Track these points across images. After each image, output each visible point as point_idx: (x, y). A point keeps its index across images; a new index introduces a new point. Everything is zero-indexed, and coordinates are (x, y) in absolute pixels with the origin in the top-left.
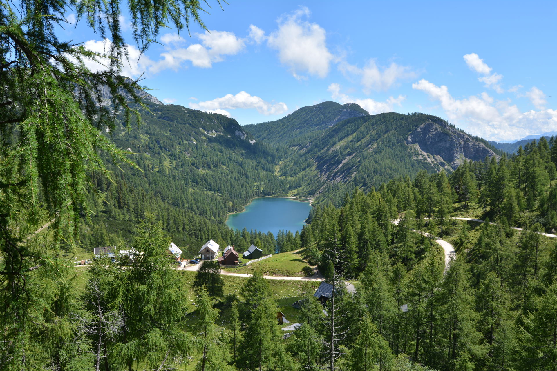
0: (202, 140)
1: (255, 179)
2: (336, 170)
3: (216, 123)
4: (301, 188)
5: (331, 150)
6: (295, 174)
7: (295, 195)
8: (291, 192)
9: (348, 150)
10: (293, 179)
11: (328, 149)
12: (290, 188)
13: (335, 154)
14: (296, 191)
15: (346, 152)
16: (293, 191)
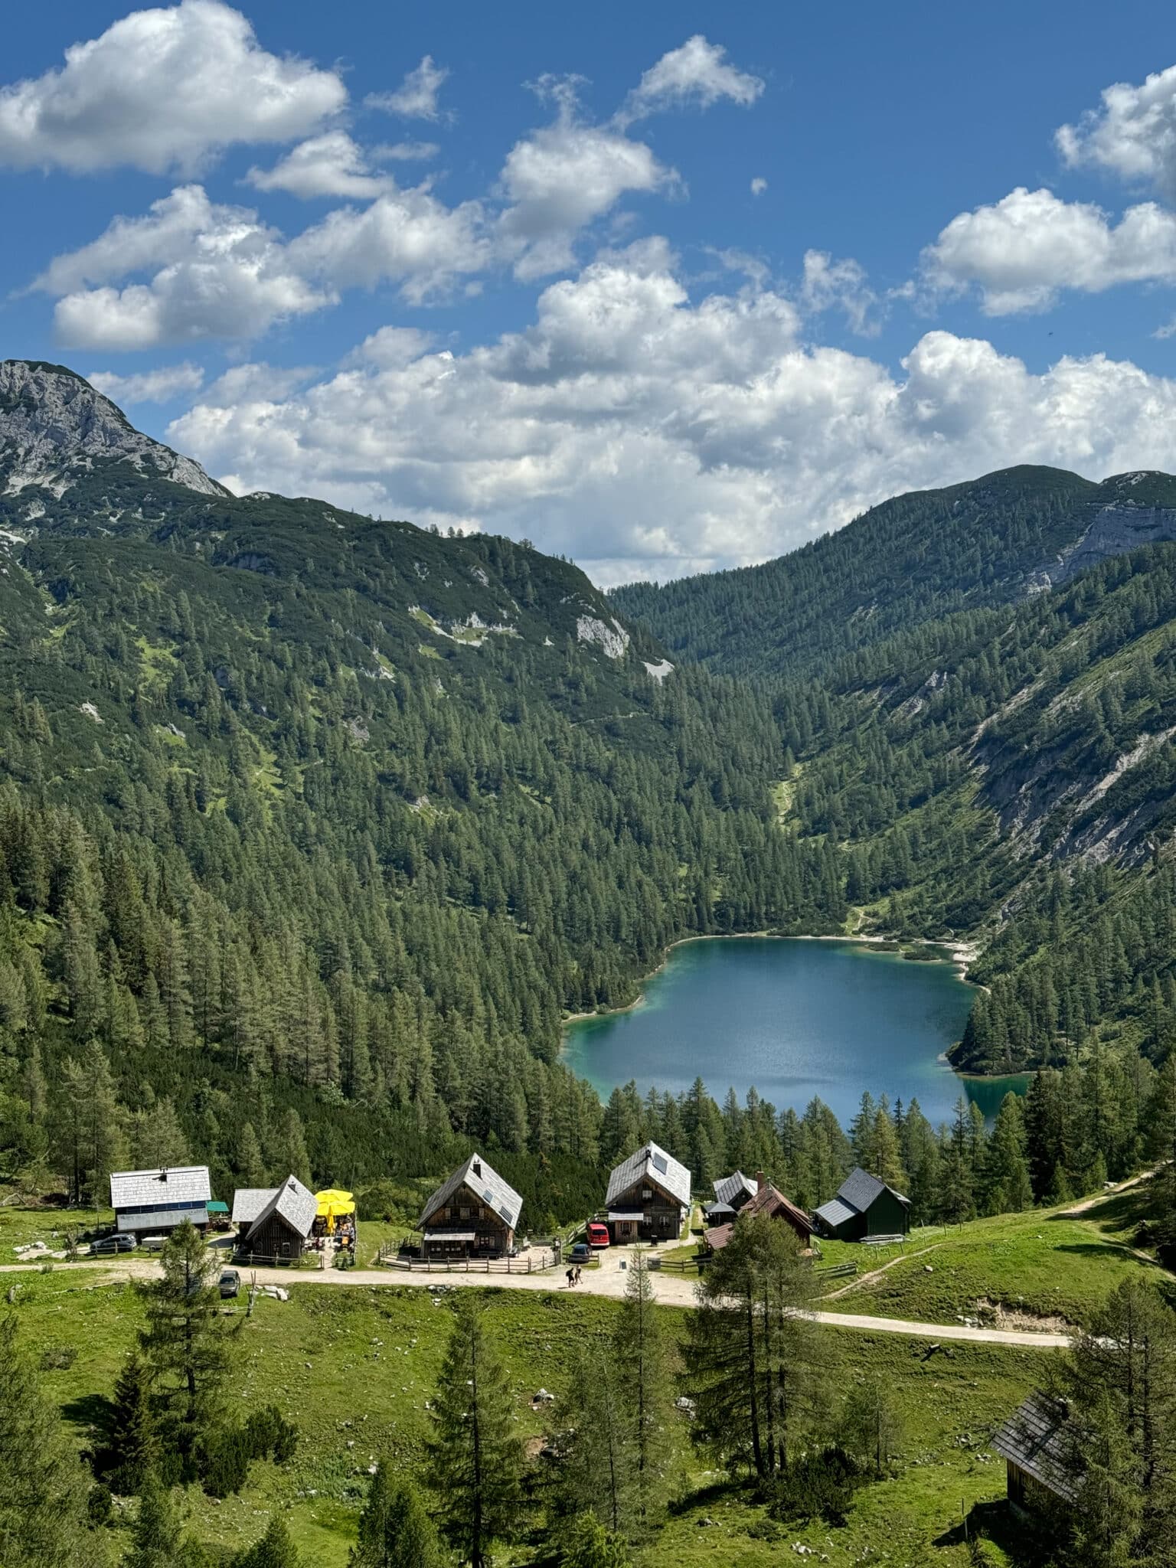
0: (423, 662)
1: (678, 848)
2: (1085, 805)
3: (485, 580)
4: (909, 894)
5: (1054, 709)
6: (876, 824)
7: (878, 929)
8: (860, 911)
9: (1144, 705)
10: (864, 848)
11: (1041, 700)
12: (854, 894)
13: (1076, 728)
14: (883, 906)
15: (1131, 718)
16: (869, 908)
